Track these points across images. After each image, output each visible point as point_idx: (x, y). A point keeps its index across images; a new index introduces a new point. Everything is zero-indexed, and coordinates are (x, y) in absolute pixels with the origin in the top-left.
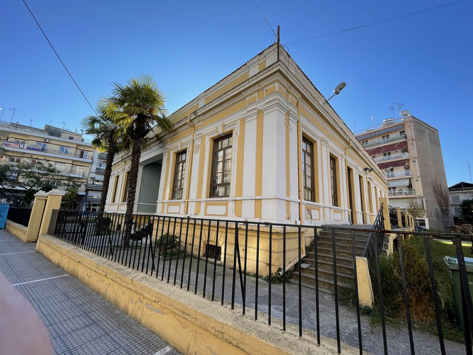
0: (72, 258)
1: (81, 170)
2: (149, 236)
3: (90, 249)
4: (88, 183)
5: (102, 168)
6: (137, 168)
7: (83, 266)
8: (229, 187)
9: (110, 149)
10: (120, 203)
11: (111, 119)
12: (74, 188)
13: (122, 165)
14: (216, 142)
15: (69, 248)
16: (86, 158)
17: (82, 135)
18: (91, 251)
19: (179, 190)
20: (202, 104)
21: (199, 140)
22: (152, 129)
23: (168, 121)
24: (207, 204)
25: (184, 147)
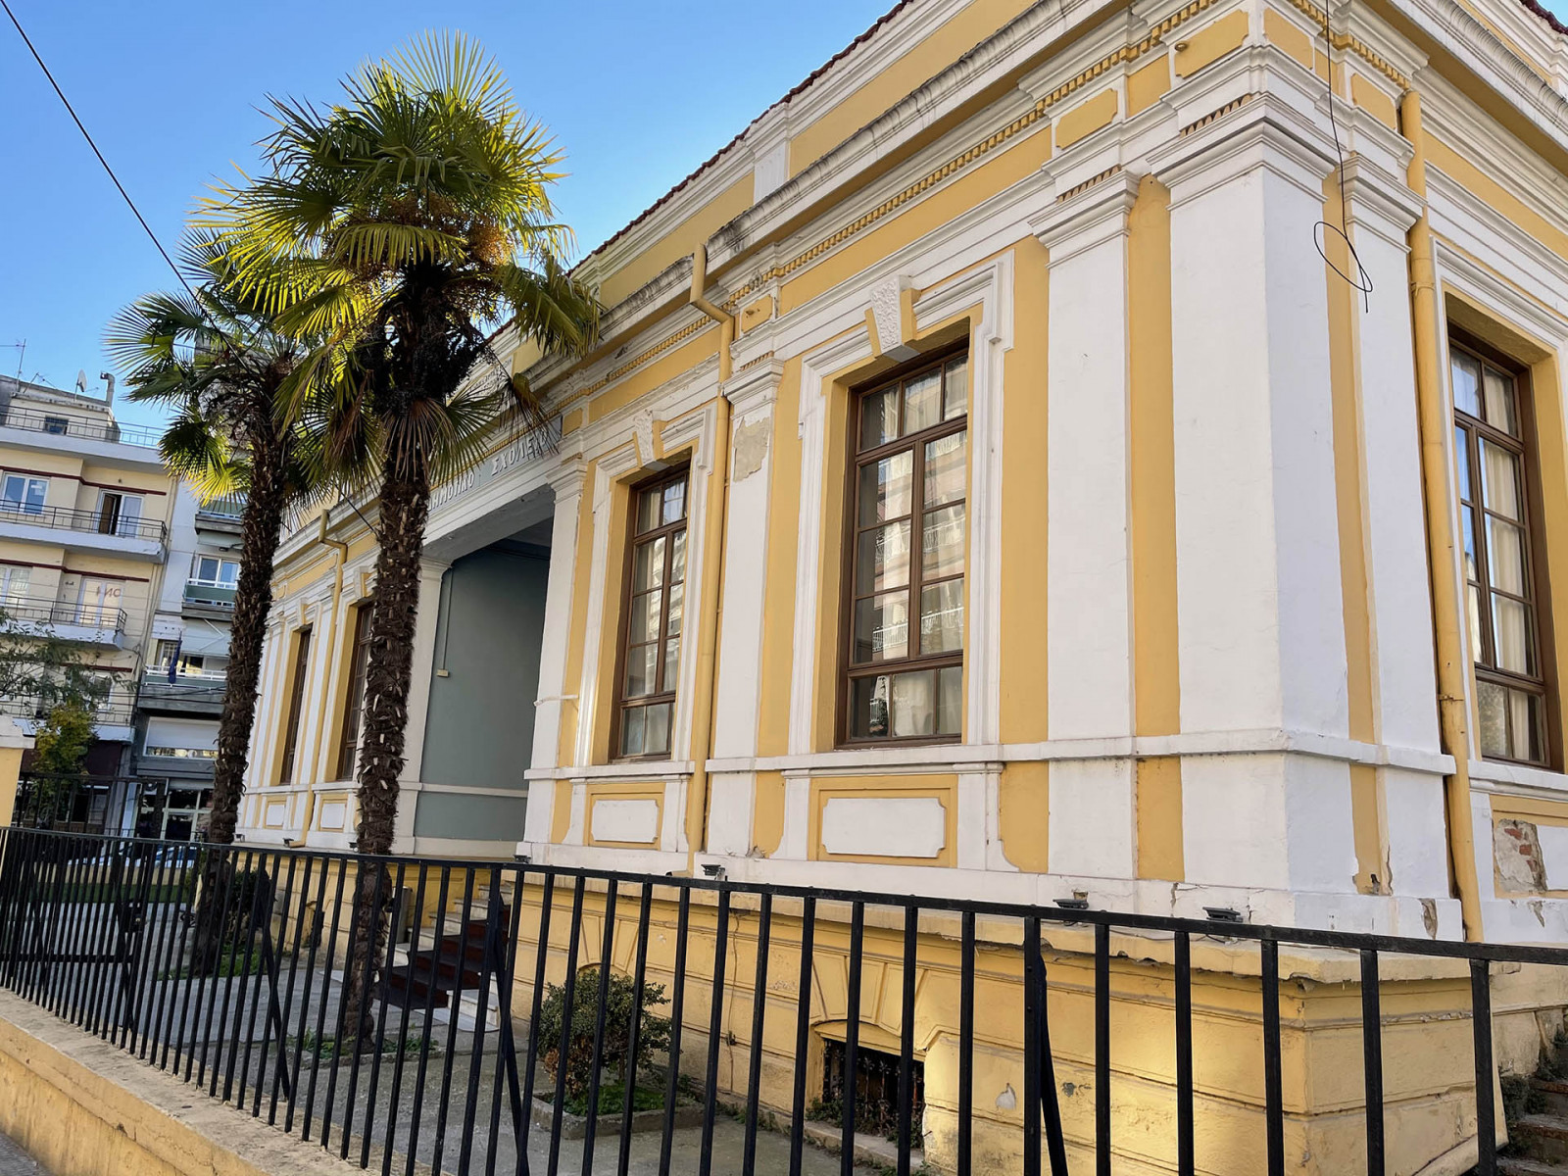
0: (86, 1100)
1: (110, 601)
2: (493, 988)
3: (172, 1054)
4: (143, 672)
5: (217, 583)
6: (413, 577)
7: (138, 1154)
8: (958, 682)
9: (261, 476)
10: (321, 784)
11: (260, 307)
12: (74, 703)
13: (323, 567)
14: (867, 398)
15: (67, 1046)
16: (130, 530)
17: (107, 403)
18: (176, 1071)
19: (655, 700)
20: (770, 174)
21: (758, 398)
22: (484, 348)
23: (577, 292)
24: (826, 787)
25: (671, 447)
